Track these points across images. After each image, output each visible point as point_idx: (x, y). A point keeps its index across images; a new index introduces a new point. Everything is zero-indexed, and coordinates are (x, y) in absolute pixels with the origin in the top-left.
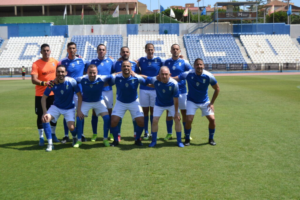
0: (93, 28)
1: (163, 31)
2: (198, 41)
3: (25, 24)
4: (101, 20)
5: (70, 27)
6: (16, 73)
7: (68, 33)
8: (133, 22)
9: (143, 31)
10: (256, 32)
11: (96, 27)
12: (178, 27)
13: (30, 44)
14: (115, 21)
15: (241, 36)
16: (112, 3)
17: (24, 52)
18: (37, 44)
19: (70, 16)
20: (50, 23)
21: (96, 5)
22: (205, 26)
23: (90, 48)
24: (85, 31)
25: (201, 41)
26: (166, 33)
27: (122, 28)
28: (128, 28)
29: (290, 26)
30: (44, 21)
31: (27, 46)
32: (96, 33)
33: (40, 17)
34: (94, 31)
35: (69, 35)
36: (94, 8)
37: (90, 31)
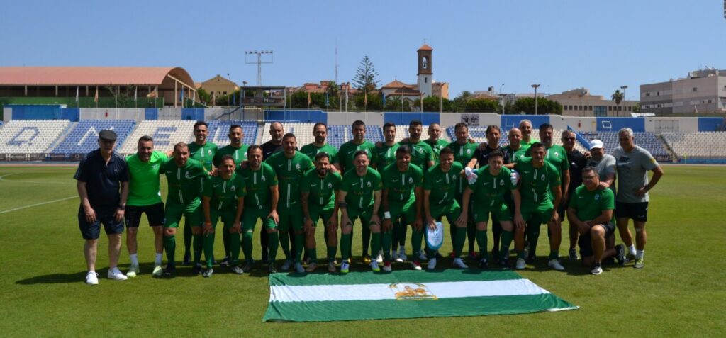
0: (108, 112)
1: (186, 116)
2: (216, 128)
3: (32, 106)
4: (117, 103)
5: (82, 110)
6: (12, 160)
7: (79, 116)
8: (154, 106)
9: (164, 116)
10: (289, 119)
11: (111, 110)
12: (202, 113)
13: (29, 128)
14: (132, 105)
15: (266, 124)
16: (132, 85)
17: (16, 137)
18: (36, 128)
19: (85, 98)
20: (59, 106)
21: (114, 87)
22: (233, 112)
23: (92, 134)
24: (99, 115)
25: (219, 129)
26: (189, 118)
27: (139, 112)
28: (146, 111)
29: (326, 114)
30: (56, 103)
31: (24, 130)
32: (109, 118)
33: (52, 99)
34: (109, 114)
35: (80, 119)
36: (111, 90)
37: (104, 115)
